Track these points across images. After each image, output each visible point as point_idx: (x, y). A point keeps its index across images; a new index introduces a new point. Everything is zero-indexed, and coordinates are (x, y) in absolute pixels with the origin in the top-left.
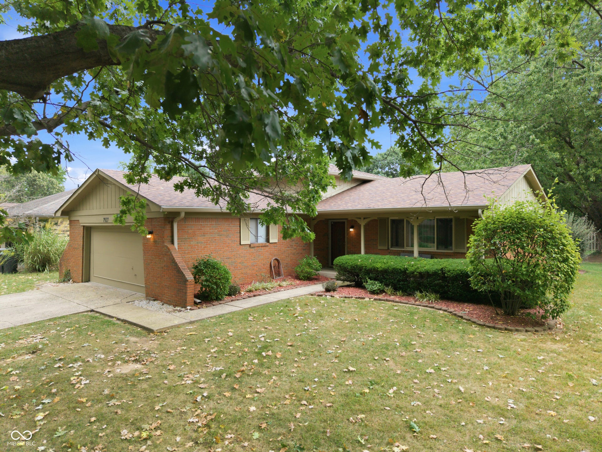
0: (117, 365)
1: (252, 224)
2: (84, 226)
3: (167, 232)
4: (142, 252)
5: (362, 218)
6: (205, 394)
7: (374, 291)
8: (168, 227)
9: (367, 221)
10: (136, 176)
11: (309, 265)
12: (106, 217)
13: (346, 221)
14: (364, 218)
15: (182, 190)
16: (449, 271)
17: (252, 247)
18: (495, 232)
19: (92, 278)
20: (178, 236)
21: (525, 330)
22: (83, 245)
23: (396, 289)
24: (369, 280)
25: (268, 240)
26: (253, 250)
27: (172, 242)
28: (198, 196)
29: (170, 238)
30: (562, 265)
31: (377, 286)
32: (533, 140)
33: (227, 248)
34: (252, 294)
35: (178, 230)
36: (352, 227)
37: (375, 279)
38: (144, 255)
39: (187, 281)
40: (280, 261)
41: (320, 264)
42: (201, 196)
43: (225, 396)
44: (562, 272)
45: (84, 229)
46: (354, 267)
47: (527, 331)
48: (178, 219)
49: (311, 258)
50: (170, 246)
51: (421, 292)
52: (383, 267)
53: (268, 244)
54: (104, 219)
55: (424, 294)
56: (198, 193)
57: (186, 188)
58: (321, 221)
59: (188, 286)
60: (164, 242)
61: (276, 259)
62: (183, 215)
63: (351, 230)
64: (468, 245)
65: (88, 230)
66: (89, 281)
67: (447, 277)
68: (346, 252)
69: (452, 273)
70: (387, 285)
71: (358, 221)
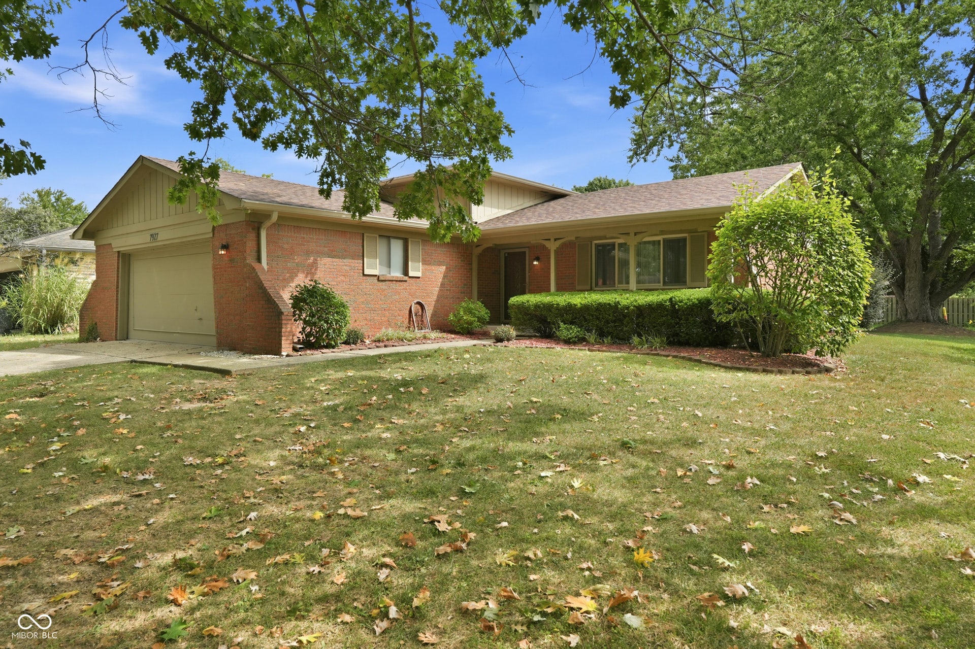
0: (174, 403)
1: (381, 246)
2: (119, 252)
3: (250, 245)
4: (211, 280)
5: (552, 240)
6: (312, 425)
7: (570, 339)
8: (252, 236)
9: (559, 243)
10: (204, 126)
11: (469, 311)
12: (153, 232)
13: (527, 250)
14: (555, 240)
15: (274, 148)
16: (681, 302)
17: (382, 281)
18: (749, 230)
19: (132, 333)
20: (267, 252)
21: (791, 371)
22: (118, 282)
23: (602, 334)
24: (562, 324)
25: (406, 272)
26: (383, 285)
27: (259, 260)
28: (300, 156)
29: (254, 254)
30: (846, 273)
31: (575, 331)
32: (806, 142)
33: (343, 278)
34: (381, 344)
35: (267, 242)
36: (537, 259)
37: (572, 323)
38: (215, 283)
39: (282, 313)
40: (426, 306)
41: (487, 311)
42: (305, 156)
43: (343, 427)
44: (846, 282)
45: (118, 257)
46: (539, 307)
47: (793, 373)
48: (268, 224)
49: (473, 303)
50: (255, 265)
51: (640, 336)
52: (583, 302)
53: (406, 278)
54: (152, 235)
55: (644, 338)
56: (300, 153)
57: (281, 147)
58: (488, 248)
59: (284, 322)
60: (245, 259)
61: (419, 303)
62: (275, 217)
63: (535, 263)
64: (710, 256)
65: (126, 258)
66: (127, 338)
67: (678, 310)
68: (527, 290)
69: (686, 304)
70: (589, 331)
71: (547, 244)
